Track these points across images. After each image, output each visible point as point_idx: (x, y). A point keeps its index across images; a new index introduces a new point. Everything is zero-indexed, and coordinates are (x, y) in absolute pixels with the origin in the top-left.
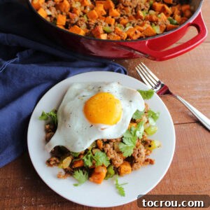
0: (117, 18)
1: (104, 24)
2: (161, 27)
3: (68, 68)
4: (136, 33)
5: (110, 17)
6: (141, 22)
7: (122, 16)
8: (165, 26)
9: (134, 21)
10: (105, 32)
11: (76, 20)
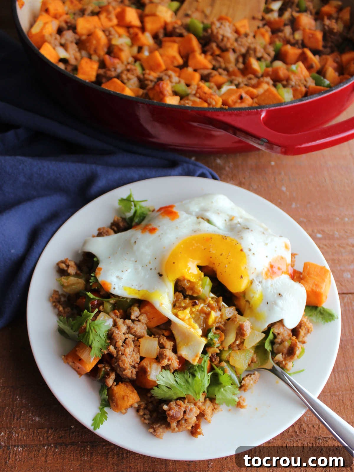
0: (206, 72)
1: (175, 79)
2: (295, 90)
3: (94, 166)
4: (241, 98)
5: (190, 70)
6: (254, 81)
7: (214, 68)
8: (304, 89)
9: (240, 79)
10: (175, 93)
11: (119, 70)
